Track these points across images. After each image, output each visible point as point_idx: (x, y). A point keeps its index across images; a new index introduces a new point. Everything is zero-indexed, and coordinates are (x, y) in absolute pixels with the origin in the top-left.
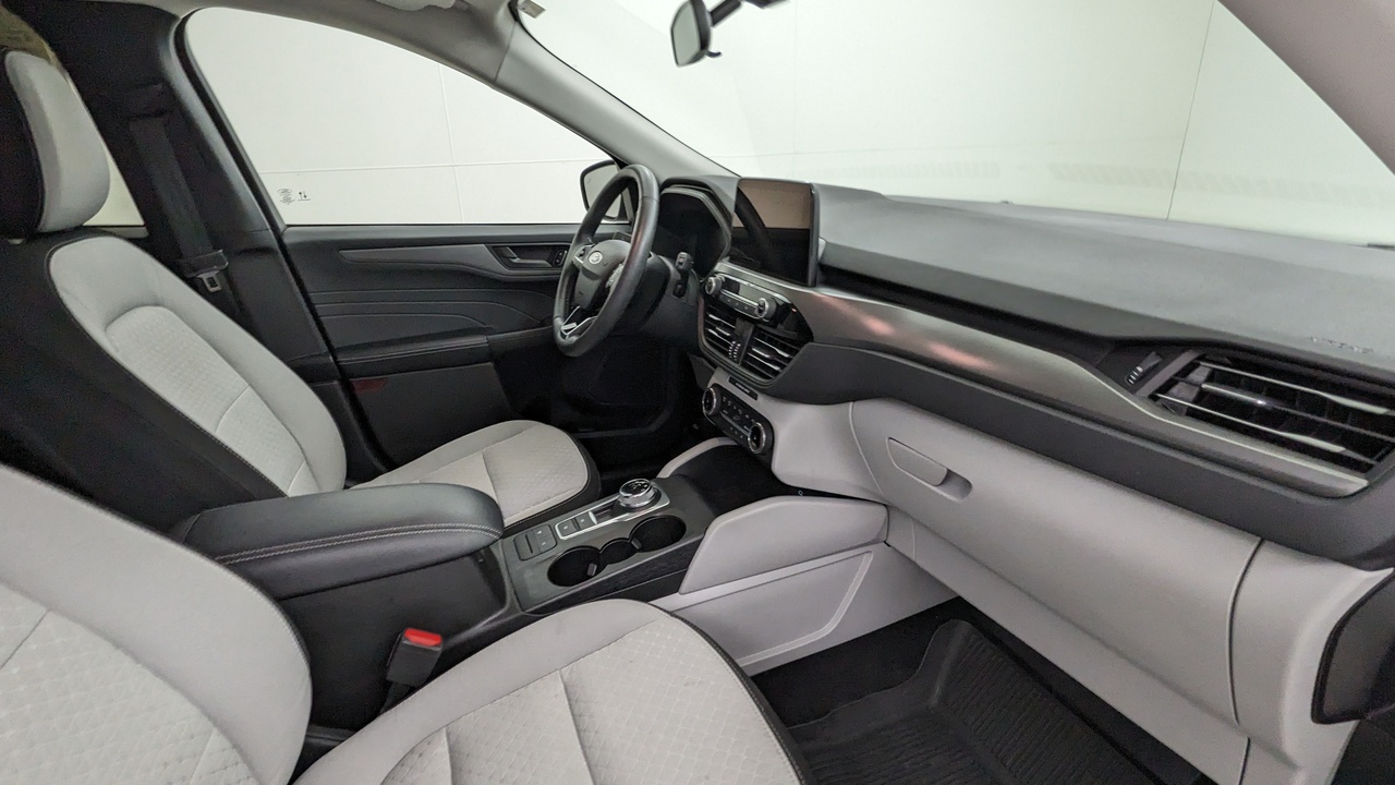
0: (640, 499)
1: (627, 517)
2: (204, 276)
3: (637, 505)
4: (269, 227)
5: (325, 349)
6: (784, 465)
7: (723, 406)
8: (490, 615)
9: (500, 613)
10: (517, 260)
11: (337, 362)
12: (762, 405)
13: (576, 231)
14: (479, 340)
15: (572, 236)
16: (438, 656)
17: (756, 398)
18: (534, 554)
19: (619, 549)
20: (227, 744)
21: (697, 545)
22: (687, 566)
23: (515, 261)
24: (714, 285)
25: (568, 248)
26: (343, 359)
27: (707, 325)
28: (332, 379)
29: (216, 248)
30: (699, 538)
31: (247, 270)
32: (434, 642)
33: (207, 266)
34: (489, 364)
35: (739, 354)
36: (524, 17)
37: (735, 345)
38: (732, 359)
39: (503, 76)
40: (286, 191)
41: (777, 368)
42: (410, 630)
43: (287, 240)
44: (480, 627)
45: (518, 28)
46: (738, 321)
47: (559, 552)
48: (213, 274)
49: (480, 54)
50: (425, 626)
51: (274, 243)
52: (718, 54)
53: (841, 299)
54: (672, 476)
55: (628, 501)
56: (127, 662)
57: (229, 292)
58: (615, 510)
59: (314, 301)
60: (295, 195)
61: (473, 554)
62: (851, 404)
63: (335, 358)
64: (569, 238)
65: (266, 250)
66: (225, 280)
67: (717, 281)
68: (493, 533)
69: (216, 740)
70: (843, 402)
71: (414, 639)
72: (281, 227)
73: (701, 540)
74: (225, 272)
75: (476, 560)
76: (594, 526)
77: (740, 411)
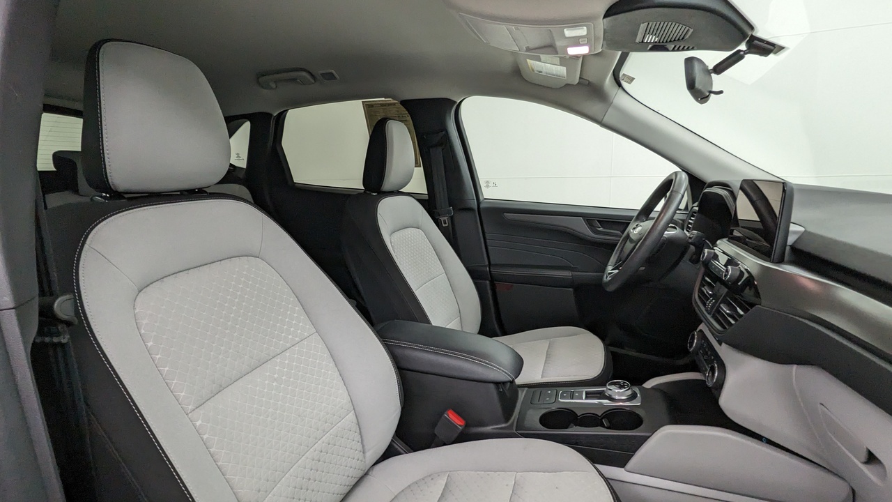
0: (619, 394)
1: (606, 402)
2: (442, 219)
3: (617, 397)
4: (475, 198)
5: (487, 263)
6: (728, 401)
7: (700, 347)
8: (497, 425)
9: (503, 425)
10: (601, 229)
11: (490, 271)
12: (724, 351)
13: (635, 214)
14: (566, 274)
15: (633, 217)
16: (459, 432)
17: (720, 344)
18: (540, 402)
19: (591, 420)
20: (355, 421)
21: (645, 439)
22: (635, 451)
23: (599, 229)
24: (706, 254)
25: (628, 224)
26: (495, 271)
27: (702, 285)
28: (486, 280)
29: (450, 206)
30: (648, 434)
31: (462, 218)
32: (460, 423)
33: (444, 215)
34: (571, 289)
35: (712, 307)
36: (624, 84)
37: (711, 301)
38: (707, 311)
39: (606, 119)
40: (488, 182)
41: (733, 322)
42: (451, 411)
43: (482, 206)
44: (489, 429)
45: (620, 91)
46: (718, 283)
47: (554, 408)
48: (446, 218)
49: (595, 107)
50: (459, 413)
51: (475, 207)
52: (721, 92)
53: (809, 278)
54: (653, 388)
55: (610, 392)
56: (332, 364)
57: (451, 228)
58: (601, 395)
59: (487, 237)
60: (491, 184)
61: (497, 384)
62: (795, 367)
63: (489, 268)
64: (630, 218)
65: (470, 209)
66: (450, 222)
67: (708, 252)
68: (509, 375)
69: (351, 416)
70: (789, 364)
71: (451, 416)
72: (481, 199)
73: (649, 437)
74: (452, 218)
75: (498, 388)
76: (581, 401)
77: (709, 353)
